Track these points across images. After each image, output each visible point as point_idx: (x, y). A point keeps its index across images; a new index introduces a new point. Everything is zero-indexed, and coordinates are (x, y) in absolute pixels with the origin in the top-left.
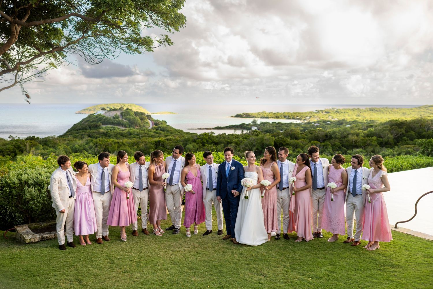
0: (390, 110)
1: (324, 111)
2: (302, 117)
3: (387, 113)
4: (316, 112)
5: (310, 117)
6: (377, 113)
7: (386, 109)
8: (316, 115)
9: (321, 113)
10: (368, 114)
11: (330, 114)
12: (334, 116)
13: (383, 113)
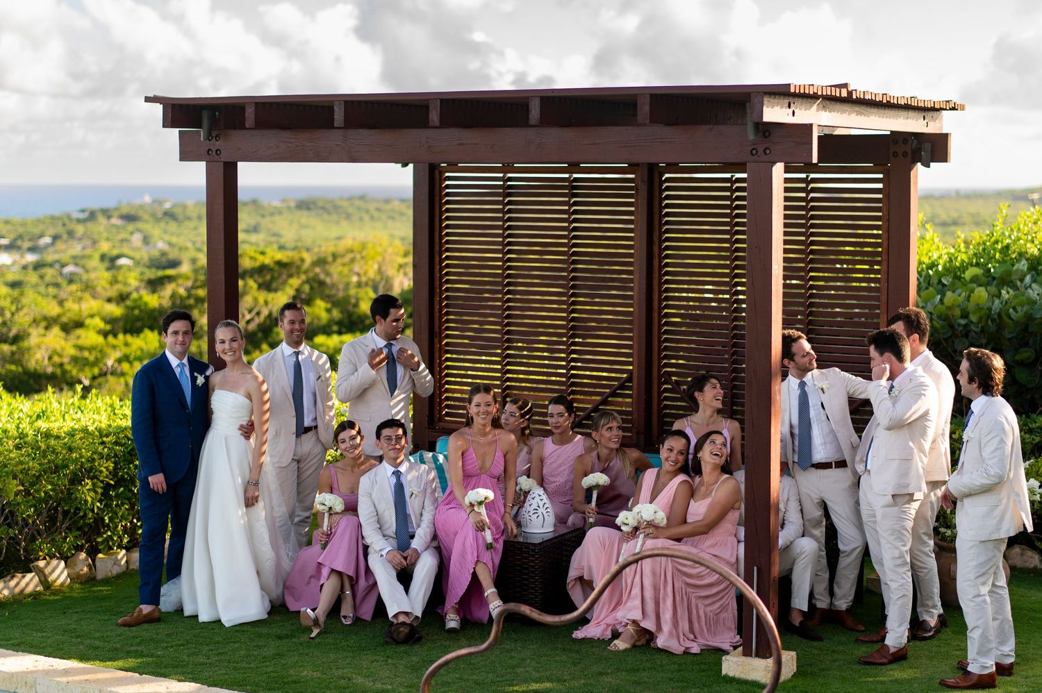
0: (372, 207)
1: (116, 214)
2: (21, 237)
3: (361, 219)
4: (82, 216)
5: (56, 238)
6: (326, 216)
7: (358, 203)
8: (80, 230)
9: (102, 220)
10: (291, 223)
11: (140, 225)
12: (155, 231)
13: (348, 217)
